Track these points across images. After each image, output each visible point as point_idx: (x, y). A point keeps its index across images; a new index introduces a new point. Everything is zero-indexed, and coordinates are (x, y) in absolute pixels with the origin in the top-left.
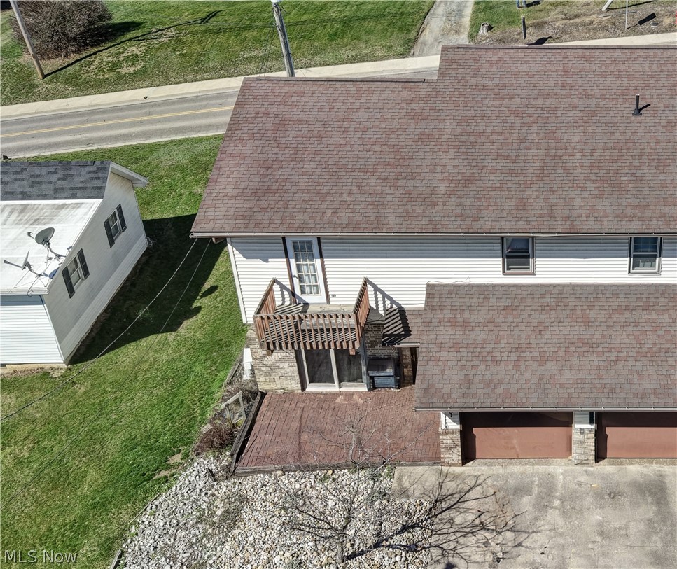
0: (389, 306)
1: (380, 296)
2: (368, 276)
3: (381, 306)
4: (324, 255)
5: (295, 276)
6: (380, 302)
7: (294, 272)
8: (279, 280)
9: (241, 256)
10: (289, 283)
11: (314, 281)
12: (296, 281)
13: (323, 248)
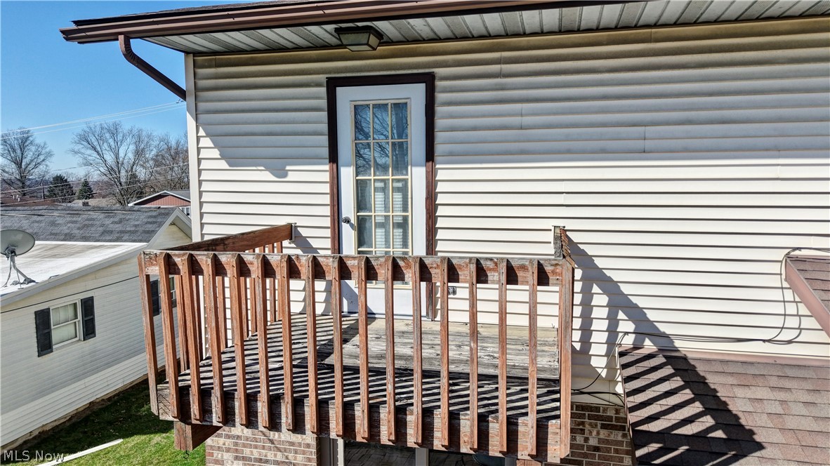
0: (628, 341)
1: (600, 299)
2: (569, 225)
3: (599, 338)
4: (439, 148)
5: (348, 221)
6: (600, 324)
7: (348, 208)
8: (304, 232)
9: (216, 153)
10: (328, 243)
11: (398, 241)
12: (349, 235)
13: (439, 123)
